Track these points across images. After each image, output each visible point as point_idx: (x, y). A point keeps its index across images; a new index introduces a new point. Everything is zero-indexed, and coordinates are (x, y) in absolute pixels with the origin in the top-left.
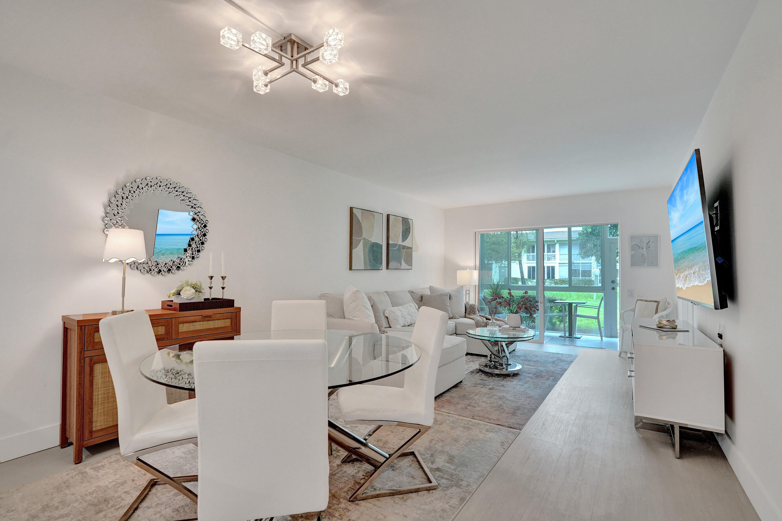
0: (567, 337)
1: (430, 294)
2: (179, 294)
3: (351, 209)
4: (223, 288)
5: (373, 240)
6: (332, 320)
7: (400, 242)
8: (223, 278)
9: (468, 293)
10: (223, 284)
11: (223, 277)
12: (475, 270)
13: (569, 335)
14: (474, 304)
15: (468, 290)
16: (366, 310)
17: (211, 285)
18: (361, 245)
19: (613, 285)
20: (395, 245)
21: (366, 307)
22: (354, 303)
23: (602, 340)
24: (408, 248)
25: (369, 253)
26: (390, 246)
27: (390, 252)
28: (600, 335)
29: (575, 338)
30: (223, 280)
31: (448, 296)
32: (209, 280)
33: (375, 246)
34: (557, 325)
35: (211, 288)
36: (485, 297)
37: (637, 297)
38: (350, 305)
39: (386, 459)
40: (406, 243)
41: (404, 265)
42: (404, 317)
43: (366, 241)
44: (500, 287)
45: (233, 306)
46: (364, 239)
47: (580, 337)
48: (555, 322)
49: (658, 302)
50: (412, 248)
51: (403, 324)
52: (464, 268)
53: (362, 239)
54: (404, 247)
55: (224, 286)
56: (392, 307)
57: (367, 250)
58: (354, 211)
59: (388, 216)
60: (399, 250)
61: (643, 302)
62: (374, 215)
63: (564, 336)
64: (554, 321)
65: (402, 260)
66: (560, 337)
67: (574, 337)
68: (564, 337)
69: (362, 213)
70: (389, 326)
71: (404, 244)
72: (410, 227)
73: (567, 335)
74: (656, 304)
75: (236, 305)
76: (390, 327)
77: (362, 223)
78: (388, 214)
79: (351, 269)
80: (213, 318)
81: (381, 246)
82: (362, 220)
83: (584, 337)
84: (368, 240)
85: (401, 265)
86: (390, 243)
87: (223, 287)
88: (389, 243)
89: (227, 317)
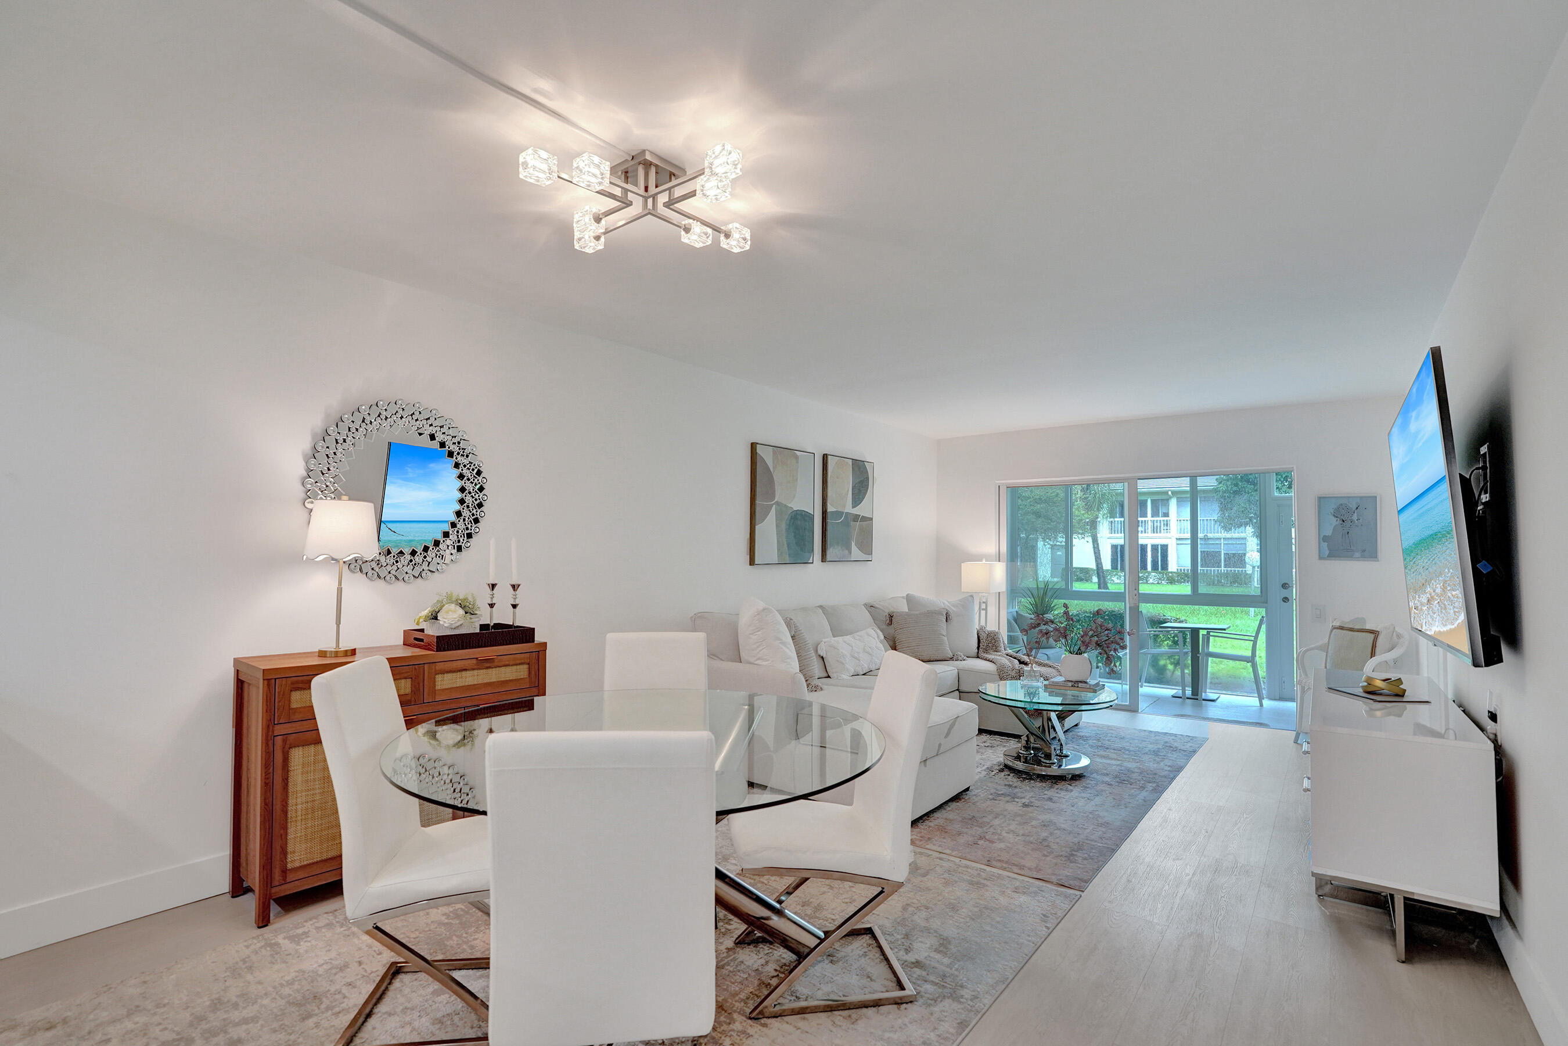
0: (1188, 698)
1: (907, 611)
2: (436, 618)
3: (753, 446)
4: (514, 606)
5: (796, 505)
6: (717, 663)
7: (848, 508)
8: (515, 587)
9: (984, 607)
10: (515, 599)
11: (514, 585)
12: (999, 561)
13: (1192, 695)
14: (997, 630)
15: (984, 602)
16: (781, 645)
17: (492, 601)
18: (772, 516)
19: (1285, 593)
20: (838, 514)
21: (781, 640)
22: (759, 633)
23: (1261, 705)
24: (865, 519)
25: (787, 530)
26: (829, 516)
27: (829, 528)
28: (1256, 695)
29: (1203, 700)
30: (514, 590)
31: (943, 615)
32: (488, 590)
33: (799, 517)
34: (1168, 672)
35: (492, 606)
36: (1020, 614)
37: (1333, 622)
38: (751, 636)
39: (819, 941)
40: (861, 510)
41: (856, 553)
42: (856, 658)
43: (781, 508)
44: (1049, 594)
45: (533, 641)
46: (778, 504)
47: (1215, 698)
48: (1165, 666)
49: (1375, 633)
50: (871, 519)
51: (853, 670)
52: (977, 558)
53: (773, 504)
54: (856, 518)
55: (517, 603)
56: (833, 638)
57: (784, 526)
58: (759, 450)
59: (825, 457)
60: (846, 524)
61: (1345, 631)
62: (797, 457)
63: (1181, 696)
64: (1162, 663)
65: (853, 544)
66: (1173, 697)
67: (1203, 697)
68: (1181, 698)
69: (774, 453)
70: (826, 675)
71: (856, 511)
72: (868, 478)
73: (1189, 692)
74: (1372, 636)
75: (538, 638)
76: (829, 677)
77: (774, 471)
78: (824, 455)
79: (752, 562)
80: (496, 664)
81: (811, 518)
82: (774, 468)
83: (1225, 699)
84: (786, 506)
85: (850, 553)
86: (828, 510)
87: (514, 603)
88: (826, 511)
89: (523, 661)
